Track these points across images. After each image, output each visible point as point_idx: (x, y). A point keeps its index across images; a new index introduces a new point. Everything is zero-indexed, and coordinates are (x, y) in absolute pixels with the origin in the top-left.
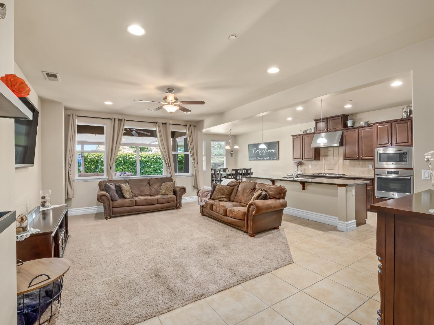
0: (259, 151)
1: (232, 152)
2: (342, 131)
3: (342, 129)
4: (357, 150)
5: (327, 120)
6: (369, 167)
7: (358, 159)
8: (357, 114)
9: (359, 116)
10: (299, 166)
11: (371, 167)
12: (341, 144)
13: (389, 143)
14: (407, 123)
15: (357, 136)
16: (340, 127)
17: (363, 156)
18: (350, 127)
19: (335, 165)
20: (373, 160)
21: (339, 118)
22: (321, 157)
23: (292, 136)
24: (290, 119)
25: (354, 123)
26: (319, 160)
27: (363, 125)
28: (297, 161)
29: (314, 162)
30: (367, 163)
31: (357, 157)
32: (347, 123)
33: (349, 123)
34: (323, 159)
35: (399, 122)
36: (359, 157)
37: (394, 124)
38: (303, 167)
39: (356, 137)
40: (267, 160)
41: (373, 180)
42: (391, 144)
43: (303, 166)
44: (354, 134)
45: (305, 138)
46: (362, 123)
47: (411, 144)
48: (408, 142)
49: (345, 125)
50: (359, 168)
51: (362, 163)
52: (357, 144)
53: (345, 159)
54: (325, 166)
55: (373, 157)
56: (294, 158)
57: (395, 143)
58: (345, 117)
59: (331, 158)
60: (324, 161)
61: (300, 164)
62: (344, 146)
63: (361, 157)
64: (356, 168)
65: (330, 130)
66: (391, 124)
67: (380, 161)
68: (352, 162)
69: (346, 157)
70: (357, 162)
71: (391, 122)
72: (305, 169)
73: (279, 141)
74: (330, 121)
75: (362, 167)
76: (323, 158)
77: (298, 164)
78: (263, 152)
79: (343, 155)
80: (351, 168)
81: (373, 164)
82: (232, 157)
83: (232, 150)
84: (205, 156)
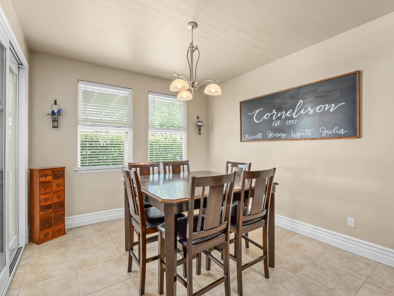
1: (201, 124)
82: (200, 134)
83: (199, 120)
84: (132, 131)
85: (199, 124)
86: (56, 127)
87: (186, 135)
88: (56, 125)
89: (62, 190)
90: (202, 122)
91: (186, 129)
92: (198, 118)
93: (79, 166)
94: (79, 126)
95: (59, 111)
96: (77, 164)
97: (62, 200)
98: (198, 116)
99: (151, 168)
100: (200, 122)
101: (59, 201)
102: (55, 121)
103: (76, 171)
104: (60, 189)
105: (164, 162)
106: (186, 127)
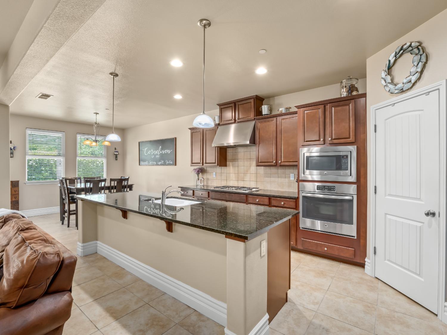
0: (151, 152)
1: (117, 153)
2: (254, 122)
3: (254, 119)
4: (274, 151)
5: (234, 105)
6: (289, 177)
7: (276, 165)
8: (276, 97)
9: (278, 100)
10: (200, 174)
11: (292, 178)
12: (253, 141)
13: (322, 140)
14: (348, 105)
15: (275, 129)
16: (252, 115)
17: (282, 161)
18: (265, 115)
19: (245, 173)
20: (297, 166)
21: (251, 102)
22: (228, 162)
23: (190, 129)
24: (178, 97)
25: (271, 110)
26: (225, 165)
27: (284, 112)
28: (198, 167)
29: (219, 169)
30: (288, 171)
31: (274, 162)
32: (261, 109)
33: (265, 109)
34: (231, 165)
35: (336, 104)
36: (276, 162)
37: (328, 107)
38: (205, 176)
39: (273, 131)
40: (161, 165)
41: (296, 199)
42: (324, 140)
43: (205, 174)
44: (271, 125)
45: (207, 132)
46: (282, 110)
47: (354, 141)
48: (349, 138)
49: (259, 113)
50: (276, 179)
51: (281, 171)
52: (274, 142)
53: (258, 166)
54: (233, 176)
55: (297, 162)
56: (192, 163)
57: (330, 139)
58: (259, 100)
59: (241, 163)
60: (231, 167)
61: (201, 171)
62: (257, 145)
63: (280, 162)
64: (272, 179)
65: (239, 121)
66: (325, 106)
67: (307, 169)
68: (268, 169)
69: (260, 161)
70: (273, 170)
71: (324, 104)
72: (208, 179)
73: (176, 138)
74: (239, 106)
75: (281, 177)
76: (231, 163)
77: (198, 171)
78: (156, 153)
79: (255, 159)
80: (266, 179)
81: (297, 173)
82: (117, 160)
83: (116, 150)
84: (64, 158)
85: (115, 153)
86: (12, 157)
87: (106, 160)
88: (12, 156)
89: (17, 194)
90: (118, 152)
91: (106, 156)
92: (115, 149)
93: (27, 180)
94: (26, 156)
95: (14, 148)
96: (26, 179)
97: (17, 199)
98: (115, 148)
99: (76, 180)
100: (116, 152)
101: (16, 200)
102: (12, 154)
103: (25, 183)
104: (16, 193)
105: (84, 177)
106: (106, 155)
